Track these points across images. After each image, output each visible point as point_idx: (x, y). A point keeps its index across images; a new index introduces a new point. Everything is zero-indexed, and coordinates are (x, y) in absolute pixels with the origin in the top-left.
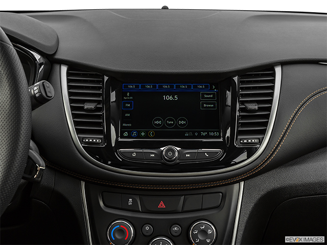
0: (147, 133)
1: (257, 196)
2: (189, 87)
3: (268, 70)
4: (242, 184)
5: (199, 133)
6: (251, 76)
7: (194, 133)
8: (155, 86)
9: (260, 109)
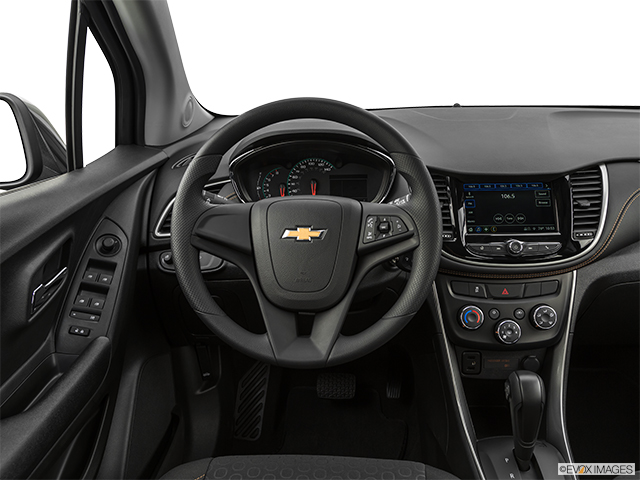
0: (489, 228)
1: (588, 282)
2: (524, 186)
3: (594, 169)
4: (575, 272)
5: (537, 227)
6: (582, 175)
7: (532, 227)
8: (493, 186)
9: (592, 205)
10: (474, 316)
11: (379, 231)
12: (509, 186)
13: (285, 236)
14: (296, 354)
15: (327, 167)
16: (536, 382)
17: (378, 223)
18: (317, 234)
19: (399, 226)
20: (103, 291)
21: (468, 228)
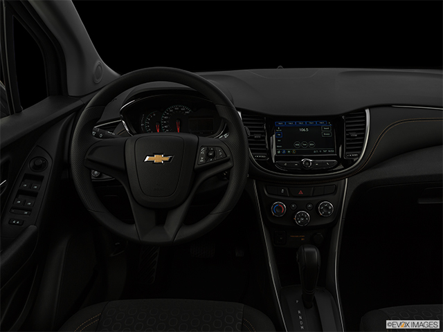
0: (291, 151)
1: (355, 186)
2: (315, 123)
3: (361, 111)
4: (347, 179)
5: (322, 151)
6: (353, 115)
7: (319, 150)
8: (294, 123)
9: (358, 136)
10: (280, 208)
11: (207, 157)
12: (304, 123)
13: (146, 160)
14: (154, 237)
15: (187, 110)
16: (314, 252)
17: (208, 151)
18: (167, 159)
19: (221, 154)
20: (34, 194)
21: (277, 151)
